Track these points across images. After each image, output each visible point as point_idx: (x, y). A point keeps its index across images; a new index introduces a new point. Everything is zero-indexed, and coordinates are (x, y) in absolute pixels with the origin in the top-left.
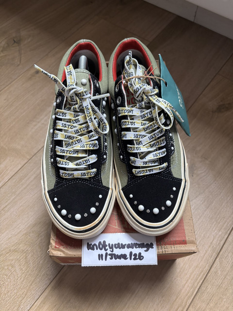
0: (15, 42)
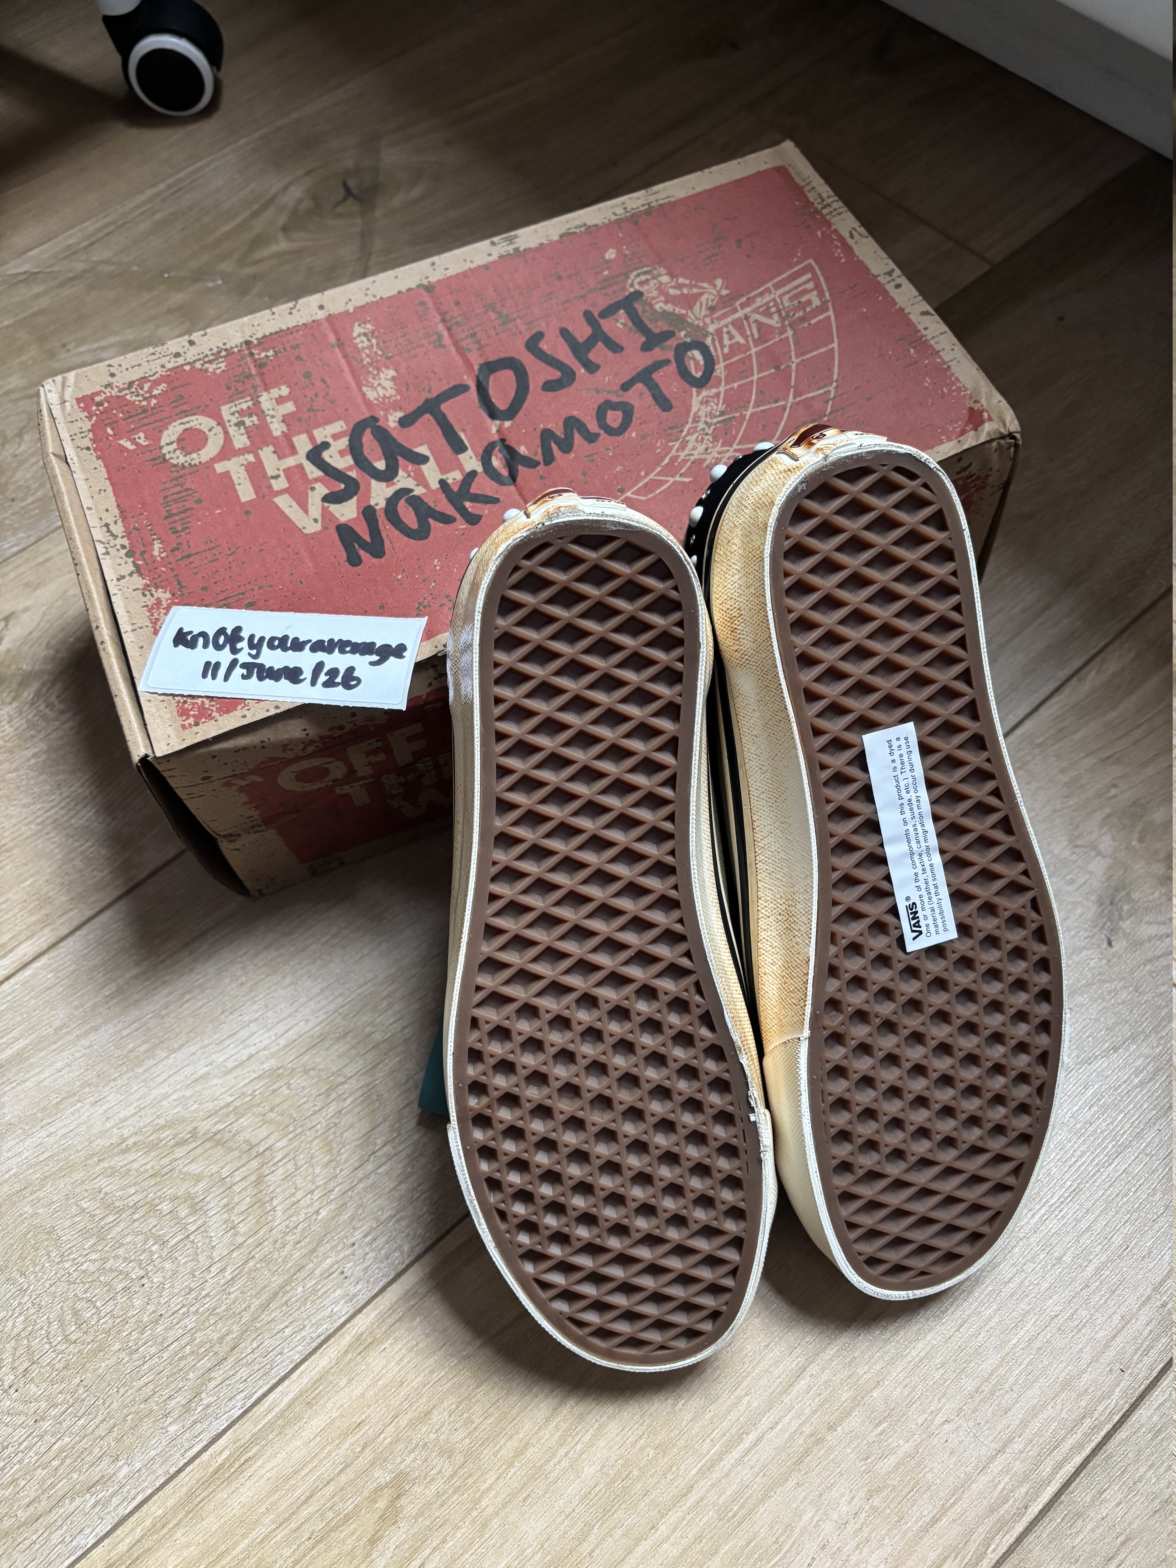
0: (349, 193)
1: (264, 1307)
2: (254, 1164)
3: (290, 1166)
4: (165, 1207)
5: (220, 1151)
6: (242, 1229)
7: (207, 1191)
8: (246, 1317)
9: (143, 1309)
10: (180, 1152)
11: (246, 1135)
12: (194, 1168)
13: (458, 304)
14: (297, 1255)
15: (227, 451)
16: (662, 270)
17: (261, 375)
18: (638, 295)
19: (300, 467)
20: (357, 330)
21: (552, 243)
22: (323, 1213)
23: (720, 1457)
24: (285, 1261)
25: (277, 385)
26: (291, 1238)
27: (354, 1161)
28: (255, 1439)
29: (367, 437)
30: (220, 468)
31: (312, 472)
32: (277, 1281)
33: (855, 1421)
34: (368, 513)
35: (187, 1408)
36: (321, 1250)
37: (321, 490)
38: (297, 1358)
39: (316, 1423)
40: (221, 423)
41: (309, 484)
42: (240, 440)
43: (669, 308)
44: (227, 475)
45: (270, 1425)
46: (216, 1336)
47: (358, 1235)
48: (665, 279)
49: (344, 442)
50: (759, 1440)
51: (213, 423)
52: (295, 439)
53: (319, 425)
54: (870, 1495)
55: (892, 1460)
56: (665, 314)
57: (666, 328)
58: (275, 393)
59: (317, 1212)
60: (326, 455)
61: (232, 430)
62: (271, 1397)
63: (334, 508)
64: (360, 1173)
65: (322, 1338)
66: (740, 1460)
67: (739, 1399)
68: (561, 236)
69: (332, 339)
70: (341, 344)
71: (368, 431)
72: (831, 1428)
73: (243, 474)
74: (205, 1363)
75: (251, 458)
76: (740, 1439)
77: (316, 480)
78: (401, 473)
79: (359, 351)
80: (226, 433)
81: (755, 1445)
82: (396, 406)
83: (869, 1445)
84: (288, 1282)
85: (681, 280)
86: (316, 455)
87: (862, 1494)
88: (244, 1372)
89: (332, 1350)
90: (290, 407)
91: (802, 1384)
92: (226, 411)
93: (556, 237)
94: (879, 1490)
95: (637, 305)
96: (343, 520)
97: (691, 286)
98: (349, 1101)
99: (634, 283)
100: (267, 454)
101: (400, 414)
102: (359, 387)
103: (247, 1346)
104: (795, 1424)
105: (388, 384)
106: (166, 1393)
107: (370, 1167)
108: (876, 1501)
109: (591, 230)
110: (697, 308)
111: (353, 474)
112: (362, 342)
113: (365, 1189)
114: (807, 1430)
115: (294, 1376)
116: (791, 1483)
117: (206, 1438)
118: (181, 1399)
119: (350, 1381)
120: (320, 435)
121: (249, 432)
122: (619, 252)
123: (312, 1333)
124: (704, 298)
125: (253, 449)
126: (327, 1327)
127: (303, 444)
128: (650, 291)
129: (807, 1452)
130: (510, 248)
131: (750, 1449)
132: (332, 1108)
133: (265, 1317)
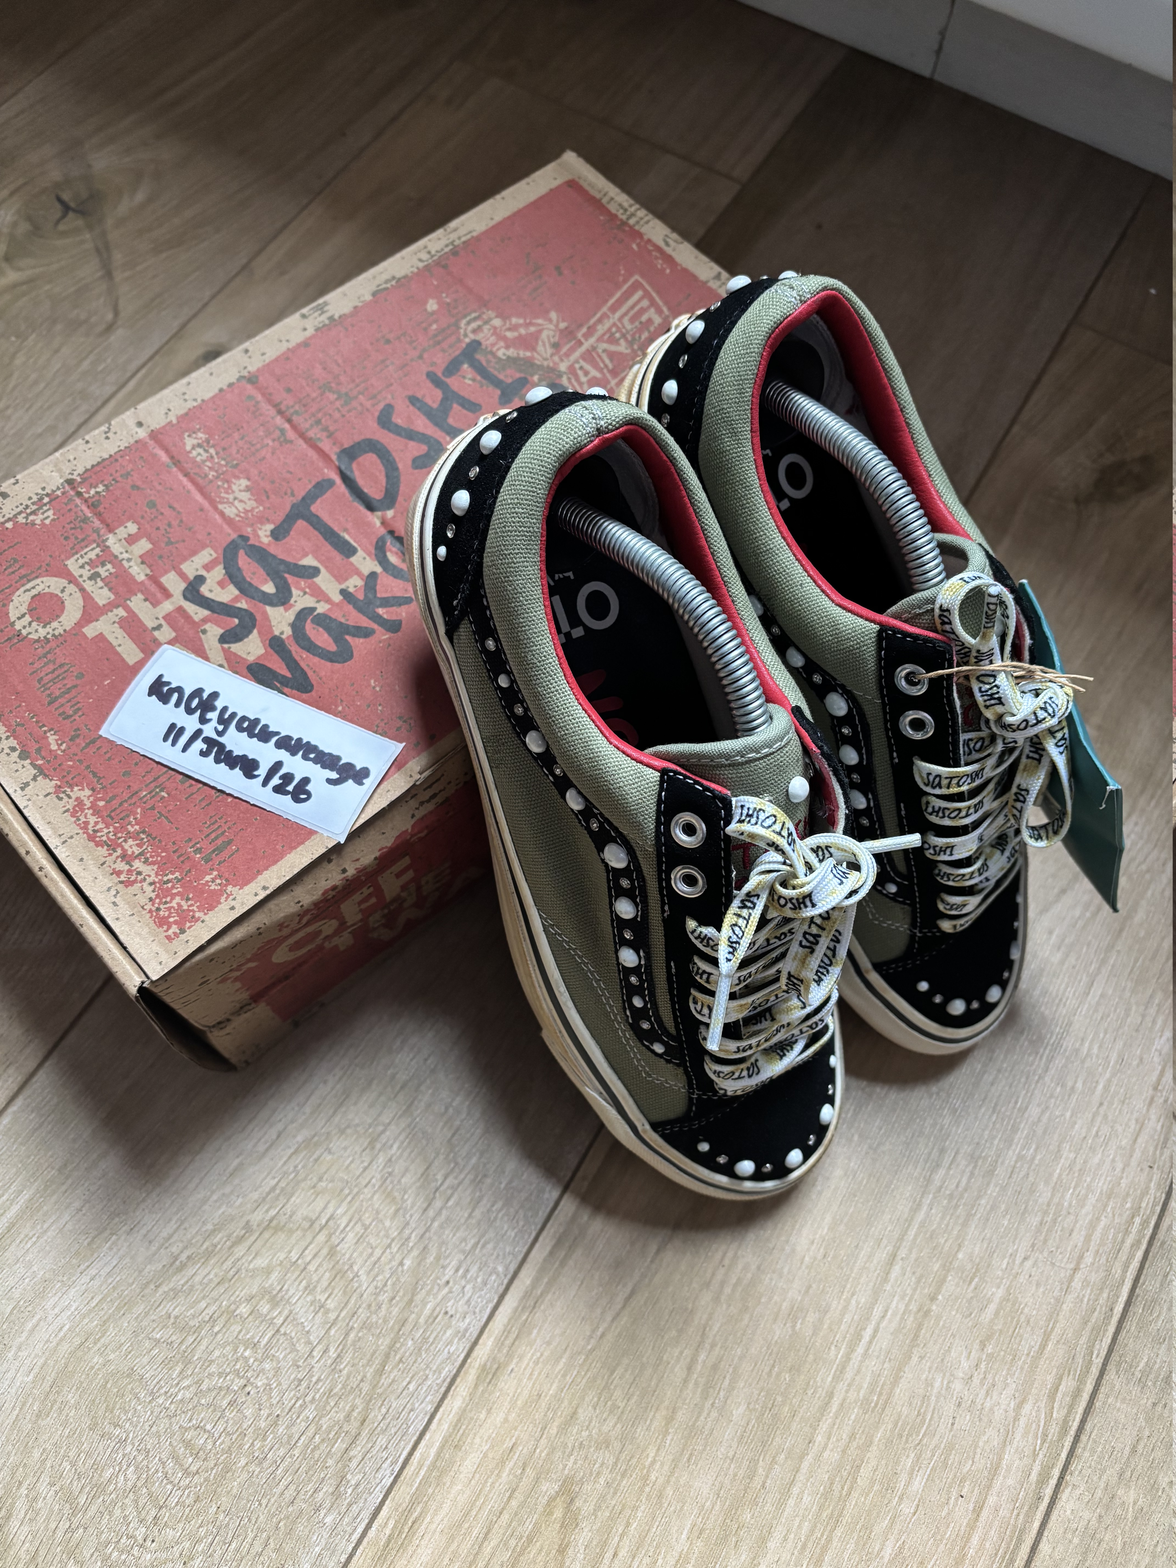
1: (380, 1372)
2: (321, 1238)
3: (359, 1228)
4: (244, 1309)
5: (282, 1236)
6: (331, 1304)
7: (282, 1281)
8: (365, 1387)
9: (257, 1417)
10: (240, 1251)
11: (303, 1212)
12: (261, 1262)
13: (289, 390)
14: (395, 1311)
15: (91, 612)
16: (491, 314)
17: (99, 515)
18: (475, 345)
19: (180, 610)
20: (189, 442)
21: (367, 305)
22: (408, 1263)
23: (848, 1358)
24: (385, 1321)
25: (122, 523)
26: (384, 1297)
27: (420, 1203)
28: (415, 1501)
29: (243, 560)
30: (90, 631)
31: (197, 612)
32: (384, 1343)
33: (951, 1285)
34: (276, 644)
35: (337, 1494)
36: (418, 1298)
37: (214, 632)
38: (430, 1408)
39: (469, 1463)
40: (72, 580)
41: (197, 627)
42: (102, 596)
43: (512, 352)
44: (101, 637)
45: (425, 1481)
46: (341, 1416)
47: (449, 1272)
48: (497, 322)
49: (219, 572)
50: (876, 1331)
51: (63, 582)
52: (163, 580)
53: (185, 559)
54: (983, 1345)
55: (992, 1307)
56: (513, 361)
57: (518, 375)
58: (122, 532)
59: (401, 1264)
60: (204, 590)
61: (88, 586)
62: (417, 1454)
63: (235, 647)
64: (431, 1213)
65: (448, 1380)
66: (866, 1355)
67: (848, 1302)
68: (374, 294)
69: (164, 457)
70: (177, 463)
71: (241, 553)
72: (933, 1299)
73: (120, 633)
74: (340, 1446)
75: (121, 612)
76: (858, 1337)
77: (205, 620)
78: (295, 592)
79: (199, 466)
80: (82, 590)
81: (873, 1336)
82: (262, 519)
83: (969, 1301)
84: (395, 1341)
85: (514, 320)
86: (193, 592)
87: (976, 1346)
88: (382, 1441)
89: (462, 1390)
90: (144, 546)
91: (896, 1269)
92: (72, 565)
93: (368, 297)
94: (989, 1338)
95: (479, 356)
96: (251, 658)
97: (527, 325)
98: (395, 1147)
99: (467, 331)
100: (137, 603)
101: (270, 527)
102: (213, 503)
103: (376, 1415)
104: (902, 1307)
105: (245, 496)
106: (310, 1487)
107: (438, 1204)
108: (989, 1349)
109: (402, 282)
110: (540, 348)
111: (243, 604)
112: (198, 455)
113: (441, 1227)
114: (913, 1307)
115: (433, 1426)
116: (915, 1359)
117: (366, 1516)
118: (327, 1488)
119: (489, 1411)
120: (191, 568)
121: (107, 583)
122: (441, 303)
123: (436, 1381)
124: (544, 335)
125: (120, 601)
126: (448, 1370)
127: (174, 583)
128: (486, 337)
129: (920, 1327)
130: (324, 318)
131: (870, 1342)
132: (381, 1160)
133: (385, 1381)
